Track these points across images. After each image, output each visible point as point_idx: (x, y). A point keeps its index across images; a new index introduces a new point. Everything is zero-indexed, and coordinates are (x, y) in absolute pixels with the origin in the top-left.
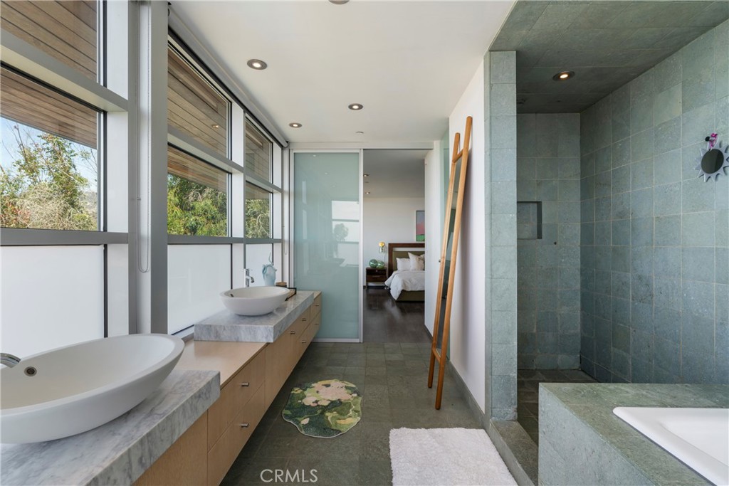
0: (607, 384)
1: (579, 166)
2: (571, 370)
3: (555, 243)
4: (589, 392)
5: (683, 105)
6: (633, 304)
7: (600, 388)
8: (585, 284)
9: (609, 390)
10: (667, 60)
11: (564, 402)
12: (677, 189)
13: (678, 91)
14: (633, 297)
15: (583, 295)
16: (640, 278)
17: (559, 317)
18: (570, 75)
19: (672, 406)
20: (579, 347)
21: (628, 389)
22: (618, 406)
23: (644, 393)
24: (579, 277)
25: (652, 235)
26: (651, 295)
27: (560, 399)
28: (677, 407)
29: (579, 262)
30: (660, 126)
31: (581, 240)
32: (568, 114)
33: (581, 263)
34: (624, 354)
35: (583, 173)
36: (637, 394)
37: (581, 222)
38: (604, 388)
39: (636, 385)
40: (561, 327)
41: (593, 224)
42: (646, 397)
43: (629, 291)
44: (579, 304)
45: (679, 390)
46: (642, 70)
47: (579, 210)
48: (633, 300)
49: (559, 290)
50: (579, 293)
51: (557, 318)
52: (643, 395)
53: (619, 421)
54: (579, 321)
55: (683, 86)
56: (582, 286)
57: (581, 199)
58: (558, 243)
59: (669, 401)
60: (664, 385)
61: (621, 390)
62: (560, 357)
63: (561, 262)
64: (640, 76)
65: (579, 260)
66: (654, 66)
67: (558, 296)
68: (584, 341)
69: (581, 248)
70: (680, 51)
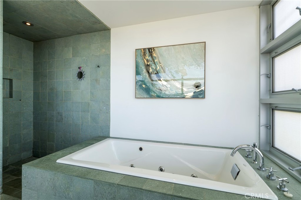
0: (52, 154)
1: (33, 66)
2: (28, 158)
3: (20, 100)
4: (46, 159)
5: (73, 55)
6: (56, 123)
7: (49, 156)
8: (35, 118)
9: (53, 155)
10: (68, 37)
11: (37, 167)
12: (71, 82)
13: (71, 49)
14: (56, 120)
15: (34, 123)
16: (58, 113)
17: (22, 135)
18: (31, 25)
19: (73, 153)
20: (32, 147)
21: (59, 153)
22: (57, 159)
23: (65, 152)
24: (32, 115)
25: (63, 97)
26: (62, 119)
27: (34, 166)
28: (74, 152)
29: (33, 109)
30: (65, 59)
31: (33, 99)
32: (27, 41)
33: (34, 109)
34: (52, 143)
35: (35, 69)
36: (63, 153)
37: (33, 91)
38: (51, 156)
39: (61, 151)
40: (23, 140)
41: (39, 92)
42: (65, 153)
43: (54, 119)
44: (32, 127)
45: (74, 147)
46: (60, 37)
47: (33, 86)
48: (56, 122)
49: (22, 122)
50: (32, 123)
51: (21, 136)
52: (64, 153)
53: (59, 164)
54: (32, 135)
55: (73, 48)
56: (34, 119)
57: (34, 81)
58: (22, 100)
59: (72, 151)
60: (70, 148)
61: (57, 154)
62: (22, 154)
63: (24, 109)
64: (59, 39)
65: (32, 108)
66: (64, 37)
67: (22, 125)
68: (34, 143)
69: (33, 102)
70: (72, 36)
